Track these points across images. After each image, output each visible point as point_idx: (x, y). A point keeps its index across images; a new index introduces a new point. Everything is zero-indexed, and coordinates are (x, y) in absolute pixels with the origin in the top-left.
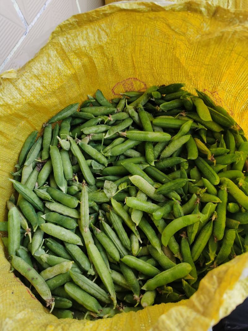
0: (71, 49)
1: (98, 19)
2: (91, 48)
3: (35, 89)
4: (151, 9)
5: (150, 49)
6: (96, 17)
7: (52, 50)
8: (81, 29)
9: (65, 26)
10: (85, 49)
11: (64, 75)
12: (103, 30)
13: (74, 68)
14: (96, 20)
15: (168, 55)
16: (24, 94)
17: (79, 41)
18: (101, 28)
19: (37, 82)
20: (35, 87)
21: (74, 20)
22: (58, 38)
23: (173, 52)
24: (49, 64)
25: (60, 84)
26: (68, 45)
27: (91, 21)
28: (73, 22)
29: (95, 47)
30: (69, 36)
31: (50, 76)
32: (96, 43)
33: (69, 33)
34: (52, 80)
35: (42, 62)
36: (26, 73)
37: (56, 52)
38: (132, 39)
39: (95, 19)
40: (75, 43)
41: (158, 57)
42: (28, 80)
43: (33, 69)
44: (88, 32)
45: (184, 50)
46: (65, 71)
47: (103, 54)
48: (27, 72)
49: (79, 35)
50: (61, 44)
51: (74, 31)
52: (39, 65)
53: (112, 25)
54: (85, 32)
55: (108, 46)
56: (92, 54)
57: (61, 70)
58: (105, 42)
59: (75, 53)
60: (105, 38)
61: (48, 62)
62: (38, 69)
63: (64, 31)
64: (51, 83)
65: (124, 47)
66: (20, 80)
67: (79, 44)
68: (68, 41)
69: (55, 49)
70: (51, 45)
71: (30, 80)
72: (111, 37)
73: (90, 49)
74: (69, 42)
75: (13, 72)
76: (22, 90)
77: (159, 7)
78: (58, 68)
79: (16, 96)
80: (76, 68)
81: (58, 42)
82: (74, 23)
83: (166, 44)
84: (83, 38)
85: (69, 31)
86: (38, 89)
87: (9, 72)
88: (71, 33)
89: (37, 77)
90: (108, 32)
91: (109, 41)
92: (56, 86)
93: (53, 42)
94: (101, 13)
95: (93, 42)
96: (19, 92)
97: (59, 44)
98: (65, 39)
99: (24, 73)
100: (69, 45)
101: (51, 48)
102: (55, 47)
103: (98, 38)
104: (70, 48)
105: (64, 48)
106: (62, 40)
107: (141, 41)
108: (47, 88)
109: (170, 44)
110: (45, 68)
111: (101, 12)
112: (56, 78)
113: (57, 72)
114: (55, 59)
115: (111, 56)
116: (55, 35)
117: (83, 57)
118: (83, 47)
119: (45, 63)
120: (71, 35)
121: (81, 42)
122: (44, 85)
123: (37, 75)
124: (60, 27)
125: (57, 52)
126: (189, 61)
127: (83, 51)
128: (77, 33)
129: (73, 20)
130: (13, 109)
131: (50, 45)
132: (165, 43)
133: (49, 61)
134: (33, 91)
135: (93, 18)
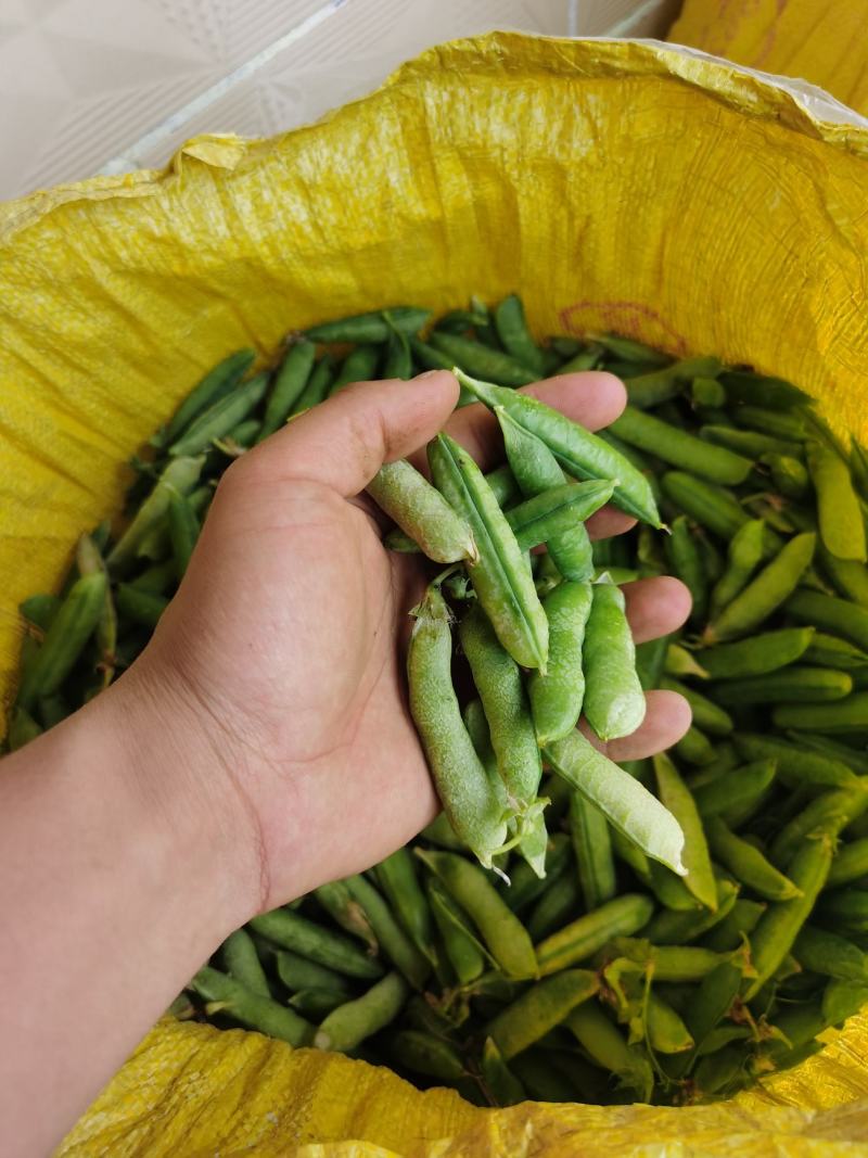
0: (453, 138)
1: (578, 73)
2: (523, 160)
3: (284, 227)
4: (775, 113)
5: (729, 246)
6: (573, 64)
7: (389, 119)
8: (511, 83)
9: (459, 55)
10: (502, 155)
11: (400, 215)
12: (587, 115)
13: (440, 203)
14: (570, 75)
15: (783, 294)
16: (242, 230)
17: (489, 120)
18: (581, 106)
19: (298, 206)
20: (286, 219)
21: (495, 46)
22: (425, 86)
23: (804, 290)
24: (361, 159)
25: (376, 238)
26: (447, 120)
27: (551, 71)
28: (488, 52)
29: (536, 161)
30: (462, 92)
31: (351, 201)
32: (545, 149)
33: (465, 83)
34: (352, 216)
35: (340, 146)
36: (273, 164)
37: (399, 128)
38: (683, 182)
39: (570, 70)
40: (474, 124)
41: (746, 282)
42: (274, 191)
43: (301, 156)
44: (534, 103)
45: (838, 305)
46: (406, 202)
47: (561, 193)
48: (279, 161)
49: (497, 101)
50: (425, 111)
51: (485, 80)
52: (326, 152)
53: (622, 111)
54: (521, 98)
55: (584, 175)
56: (518, 180)
57: (394, 197)
58: (578, 159)
59: (463, 158)
60: (582, 145)
61: (360, 153)
62: (318, 164)
63: (452, 70)
64: (345, 224)
65: (644, 198)
66: (246, 177)
67: (485, 132)
68: (451, 107)
69: (399, 116)
70: (392, 101)
71: (279, 190)
72: (606, 148)
73: (518, 161)
74: (457, 112)
75: (231, 145)
76: (240, 216)
77: (805, 119)
78: (387, 186)
79: (214, 225)
80: (449, 204)
81: (420, 98)
82: (494, 55)
83: (786, 254)
84: (506, 116)
85: (466, 76)
86: (294, 229)
87: (218, 141)
88: (474, 86)
89: (306, 189)
90: (602, 129)
91: (593, 159)
92: (358, 240)
93: (402, 94)
94: (597, 61)
95: (535, 142)
96: (228, 218)
97: (418, 104)
98: (446, 97)
99: (268, 160)
100: (452, 123)
101: (389, 111)
102: (403, 112)
103: (561, 135)
104: (451, 135)
105: (432, 126)
106: (433, 96)
107: (709, 203)
108: (326, 234)
109: (801, 260)
110: (342, 168)
111: (596, 57)
112: (370, 213)
113: (379, 194)
114: (387, 149)
115: (585, 211)
116: (413, 72)
117: (486, 179)
118: (496, 146)
119: (352, 150)
120: (471, 92)
121: (493, 127)
122: (320, 222)
123: (307, 182)
124: (441, 54)
125: (403, 131)
126: (844, 349)
127: (493, 160)
128: (496, 91)
129: (492, 47)
130: (191, 263)
131: (387, 100)
132: (786, 248)
133: (364, 148)
134: (278, 228)
135: (562, 64)
